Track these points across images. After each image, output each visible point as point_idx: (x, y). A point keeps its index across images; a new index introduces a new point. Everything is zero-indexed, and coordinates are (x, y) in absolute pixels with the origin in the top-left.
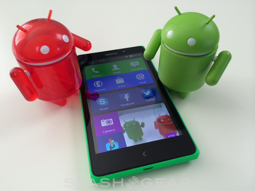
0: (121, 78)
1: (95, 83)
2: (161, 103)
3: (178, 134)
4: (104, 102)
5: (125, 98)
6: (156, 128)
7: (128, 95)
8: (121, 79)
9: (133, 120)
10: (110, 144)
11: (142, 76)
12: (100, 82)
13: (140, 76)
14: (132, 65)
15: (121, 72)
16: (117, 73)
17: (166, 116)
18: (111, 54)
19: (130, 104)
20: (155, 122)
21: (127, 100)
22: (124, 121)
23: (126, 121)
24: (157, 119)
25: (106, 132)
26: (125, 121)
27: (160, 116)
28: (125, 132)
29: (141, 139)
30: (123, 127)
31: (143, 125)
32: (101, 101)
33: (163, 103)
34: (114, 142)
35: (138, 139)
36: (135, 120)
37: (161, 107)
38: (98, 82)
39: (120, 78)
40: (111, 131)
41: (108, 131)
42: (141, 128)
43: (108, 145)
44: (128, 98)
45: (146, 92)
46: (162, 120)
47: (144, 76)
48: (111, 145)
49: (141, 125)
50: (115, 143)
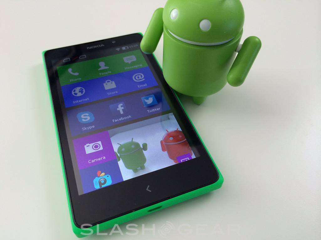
0: (110, 81)
1: (74, 91)
2: (170, 114)
3: (193, 157)
4: (89, 118)
5: (118, 109)
6: (163, 150)
7: (122, 105)
8: (112, 83)
9: (131, 140)
10: (100, 178)
11: (141, 76)
12: (81, 89)
13: (138, 76)
14: (126, 61)
15: (110, 72)
16: (105, 73)
17: (177, 131)
18: (95, 47)
19: (125, 118)
20: (161, 142)
21: (122, 113)
22: (118, 144)
23: (121, 144)
24: (164, 138)
25: (93, 161)
27: (168, 132)
28: (119, 160)
29: (143, 168)
30: (117, 153)
31: (145, 147)
32: (84, 116)
33: (172, 113)
34: (105, 175)
35: (139, 168)
36: (133, 140)
37: (169, 119)
38: (78, 89)
40: (99, 159)
41: (95, 160)
42: (142, 151)
43: (96, 180)
45: (148, 99)
46: (171, 139)
47: (143, 76)
48: (101, 181)
49: (142, 148)
50: (106, 177)
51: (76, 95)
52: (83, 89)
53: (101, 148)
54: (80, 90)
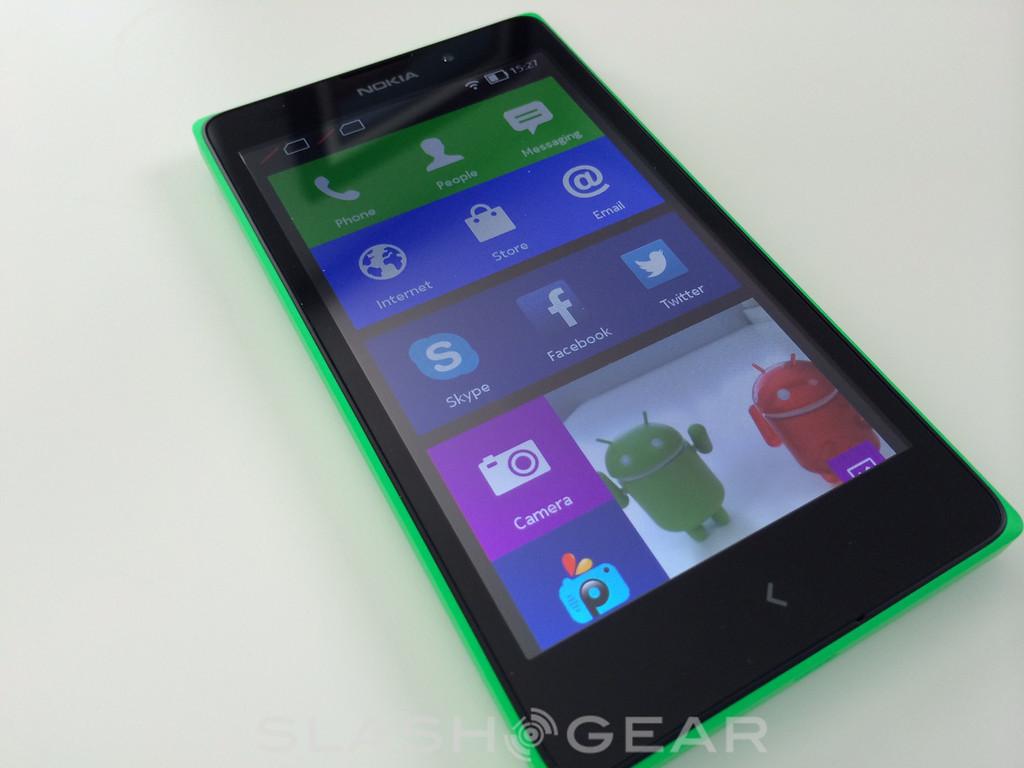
0: (488, 207)
1: (367, 261)
2: (744, 303)
3: (887, 452)
4: (457, 359)
5: (553, 310)
6: (771, 441)
7: (560, 291)
8: (494, 214)
9: (642, 421)
10: (579, 581)
11: (594, 177)
12: (389, 249)
13: (581, 176)
14: (517, 126)
17: (792, 365)
18: (387, 84)
19: (591, 340)
20: (752, 411)
21: (571, 321)
22: (599, 440)
23: (611, 438)
24: (756, 395)
25: (531, 520)
26: (607, 439)
27: (763, 371)
28: (626, 501)
29: (722, 520)
30: (608, 475)
31: (701, 439)
32: (438, 351)
33: (752, 299)
34: (594, 566)
35: (708, 522)
36: (650, 420)
37: (749, 323)
38: (377, 251)
39: (485, 210)
40: (552, 509)
41: (538, 516)
42: (698, 457)
43: (569, 593)
44: (569, 309)
45: (648, 259)
46: (783, 395)
47: (600, 179)
49: (691, 443)
50: (599, 573)
51: (380, 275)
52: (395, 252)
53: (544, 467)
54: (385, 255)
